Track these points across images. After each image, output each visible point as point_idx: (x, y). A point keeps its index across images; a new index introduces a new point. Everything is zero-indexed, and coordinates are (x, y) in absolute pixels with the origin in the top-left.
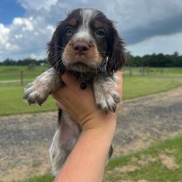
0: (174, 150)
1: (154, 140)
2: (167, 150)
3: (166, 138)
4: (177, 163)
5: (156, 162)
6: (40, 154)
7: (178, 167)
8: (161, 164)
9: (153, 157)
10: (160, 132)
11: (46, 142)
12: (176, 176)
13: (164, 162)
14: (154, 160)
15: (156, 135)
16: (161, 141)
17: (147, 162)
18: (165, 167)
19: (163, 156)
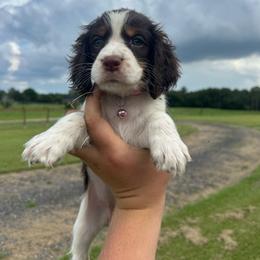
0: (197, 218)
1: (170, 206)
2: (189, 220)
3: (185, 203)
4: (204, 235)
5: (177, 237)
6: (6, 239)
7: (206, 240)
8: (184, 239)
9: (173, 230)
10: (176, 196)
11: (14, 220)
12: (205, 253)
13: (188, 236)
14: (174, 234)
15: (172, 200)
16: (179, 208)
17: (166, 237)
18: (190, 242)
19: (185, 228)
